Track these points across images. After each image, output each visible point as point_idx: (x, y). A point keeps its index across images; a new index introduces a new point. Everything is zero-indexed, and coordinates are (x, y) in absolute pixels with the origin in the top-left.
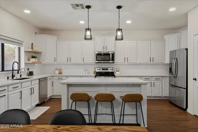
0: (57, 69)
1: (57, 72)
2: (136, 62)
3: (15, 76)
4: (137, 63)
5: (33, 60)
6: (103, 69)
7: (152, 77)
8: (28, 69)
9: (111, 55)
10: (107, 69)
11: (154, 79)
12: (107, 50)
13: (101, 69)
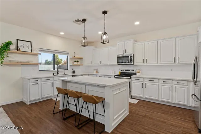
0: (95, 69)
1: (95, 72)
2: (156, 63)
3: (59, 73)
4: (158, 64)
5: (75, 63)
6: (126, 70)
7: (173, 80)
8: (73, 69)
9: (129, 57)
10: (129, 70)
11: (175, 82)
12: (127, 53)
13: (124, 70)
